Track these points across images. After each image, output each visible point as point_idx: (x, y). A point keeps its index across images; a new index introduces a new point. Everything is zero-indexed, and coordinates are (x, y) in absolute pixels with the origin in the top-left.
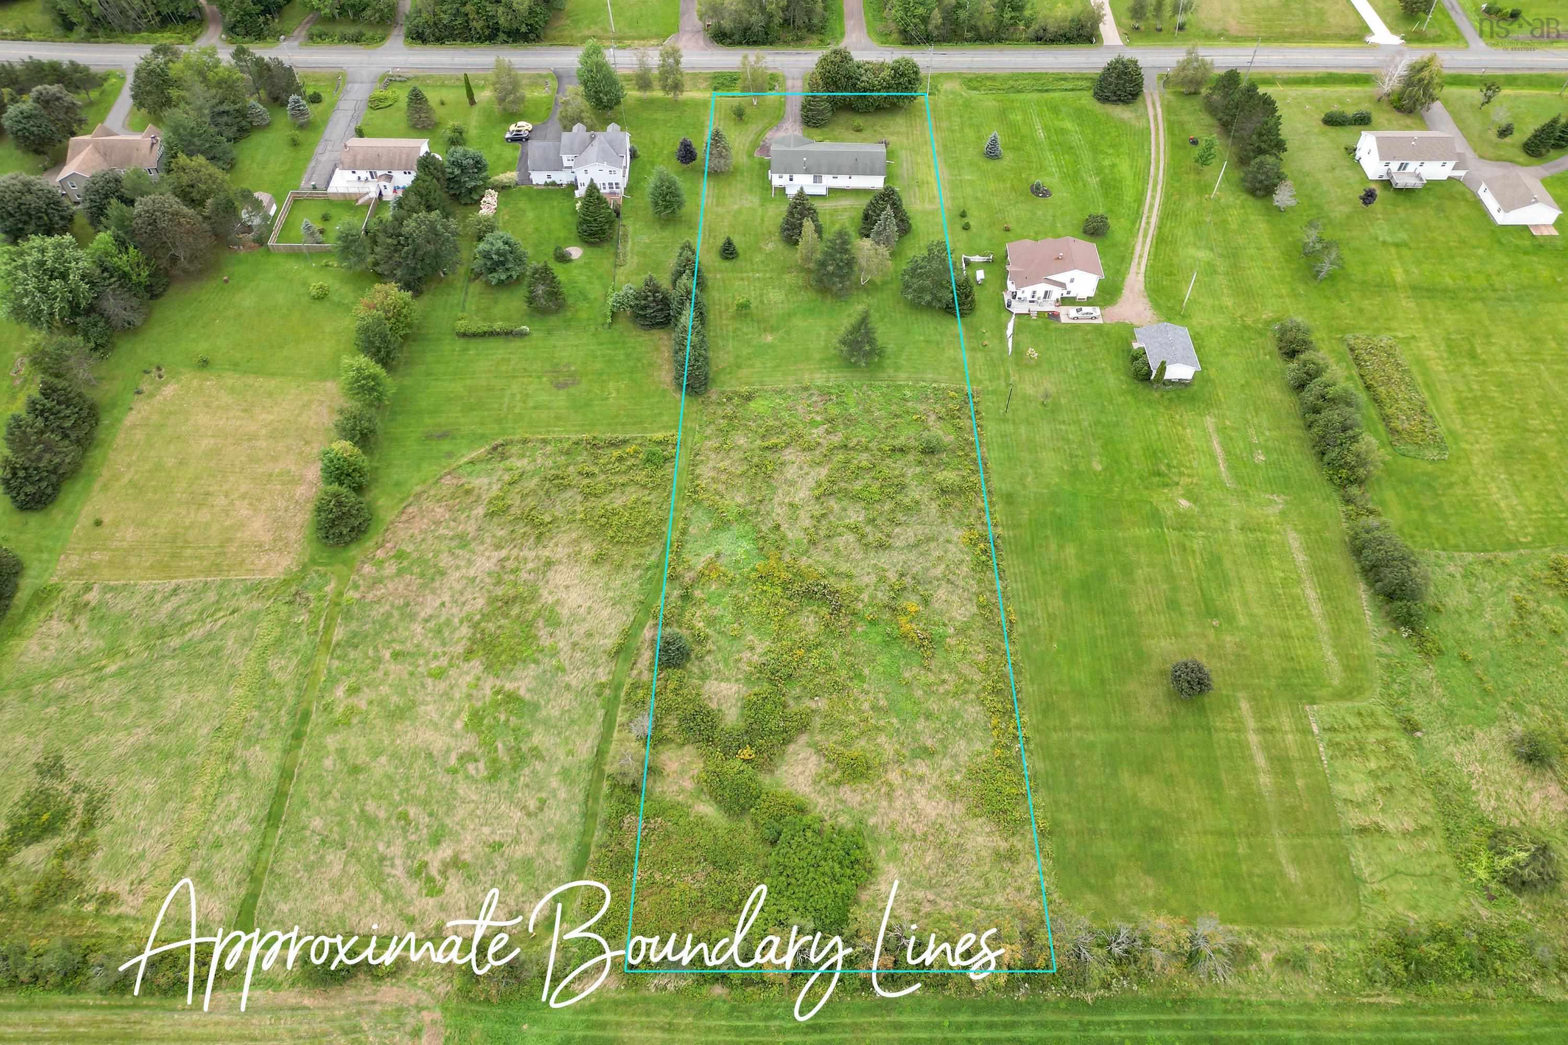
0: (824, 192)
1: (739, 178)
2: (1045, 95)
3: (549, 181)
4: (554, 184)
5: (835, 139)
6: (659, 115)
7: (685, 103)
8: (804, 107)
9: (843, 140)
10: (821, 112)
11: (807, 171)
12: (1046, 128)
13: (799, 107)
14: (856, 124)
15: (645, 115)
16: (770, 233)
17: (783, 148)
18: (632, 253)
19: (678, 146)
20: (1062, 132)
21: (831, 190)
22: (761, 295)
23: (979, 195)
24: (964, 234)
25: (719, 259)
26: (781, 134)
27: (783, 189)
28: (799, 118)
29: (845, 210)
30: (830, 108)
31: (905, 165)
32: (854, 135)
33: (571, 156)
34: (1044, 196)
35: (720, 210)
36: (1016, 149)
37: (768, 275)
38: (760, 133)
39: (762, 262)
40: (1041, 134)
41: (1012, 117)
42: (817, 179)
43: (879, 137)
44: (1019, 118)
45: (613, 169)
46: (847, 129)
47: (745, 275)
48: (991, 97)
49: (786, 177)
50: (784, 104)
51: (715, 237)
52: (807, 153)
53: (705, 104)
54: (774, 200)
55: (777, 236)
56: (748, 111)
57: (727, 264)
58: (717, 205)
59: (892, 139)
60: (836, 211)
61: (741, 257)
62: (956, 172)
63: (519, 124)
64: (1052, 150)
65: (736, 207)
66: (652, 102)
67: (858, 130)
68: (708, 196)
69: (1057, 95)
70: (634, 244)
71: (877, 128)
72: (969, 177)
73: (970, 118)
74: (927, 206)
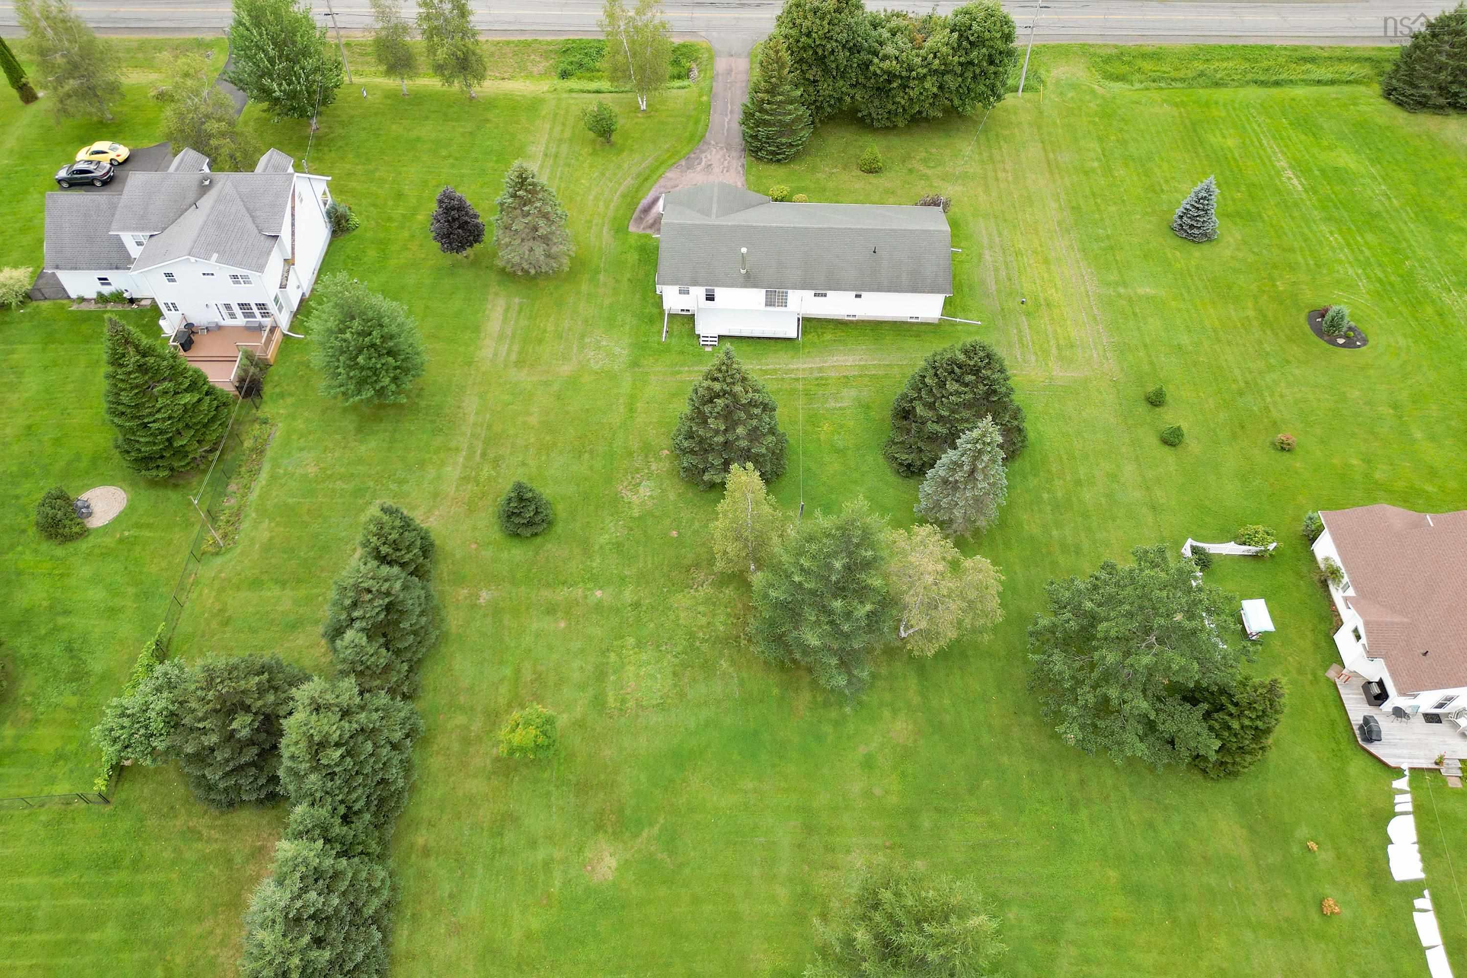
0: (791, 331)
1: (584, 287)
2: (1275, 91)
3: (106, 290)
4: (118, 297)
5: (820, 194)
6: (427, 131)
7: (490, 104)
8: (748, 115)
9: (836, 197)
10: (787, 128)
11: (750, 281)
12: (1301, 168)
13: (738, 116)
14: (866, 155)
15: (396, 129)
16: (647, 449)
17: (691, 218)
18: (262, 512)
19: (434, 207)
20: (1338, 175)
21: (808, 324)
22: (601, 675)
23: (1185, 340)
24: (1169, 456)
25: (496, 534)
26: (695, 177)
27: (688, 319)
28: (737, 140)
29: (846, 381)
30: (807, 119)
31: (987, 257)
32: (860, 182)
33: (142, 236)
34: (1350, 344)
35: (524, 378)
36: (1247, 217)
37: (628, 595)
38: (645, 179)
39: (618, 546)
40: (1295, 184)
41: (1215, 139)
42: (775, 299)
43: (924, 190)
44: (1230, 143)
45: (238, 271)
46: (845, 167)
47: (562, 594)
48: (1155, 95)
49: (699, 292)
50: (706, 109)
51: (496, 462)
52: (749, 234)
53: (533, 105)
54: (666, 349)
55: (661, 465)
56: (622, 123)
57: (518, 553)
58: (519, 364)
59: (948, 191)
60: (822, 382)
61: (559, 528)
62: (1113, 277)
63: (98, 146)
64: (1329, 219)
65: (566, 369)
66: (417, 99)
67: (872, 170)
68: (501, 337)
69: (1300, 92)
70: (273, 478)
71: (915, 164)
72: (1149, 291)
73: (1124, 143)
74: (1061, 374)
